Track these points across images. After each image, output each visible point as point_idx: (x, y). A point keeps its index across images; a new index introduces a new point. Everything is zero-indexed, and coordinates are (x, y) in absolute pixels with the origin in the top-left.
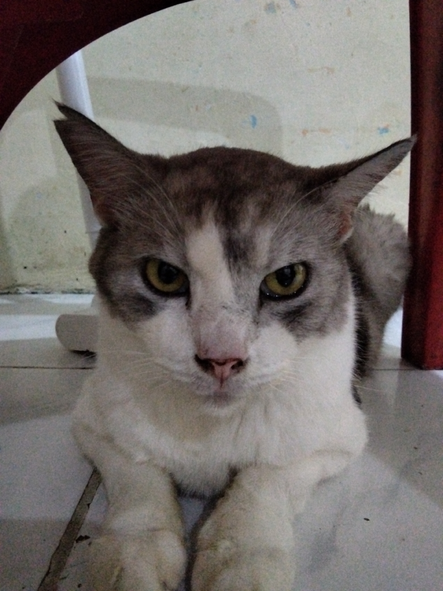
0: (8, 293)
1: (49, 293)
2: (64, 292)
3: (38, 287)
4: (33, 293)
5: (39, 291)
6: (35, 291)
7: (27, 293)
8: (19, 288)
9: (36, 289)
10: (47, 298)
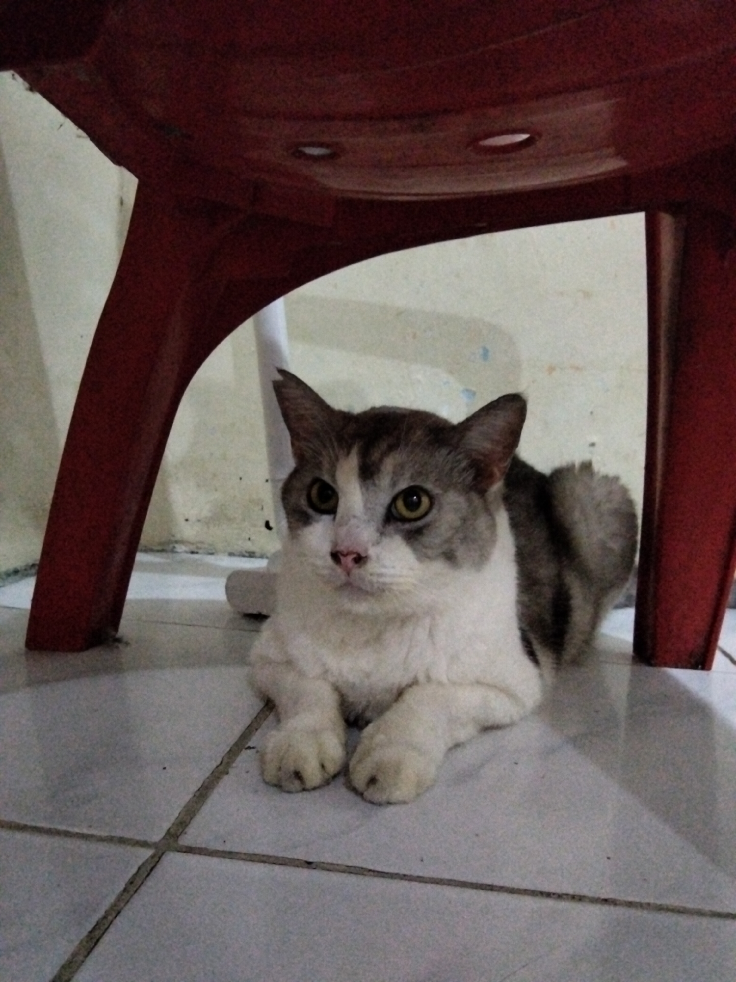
0: (163, 551)
1: (212, 554)
2: (231, 554)
3: (199, 545)
4: (193, 553)
5: (200, 551)
6: (196, 550)
7: (186, 552)
8: (176, 546)
9: (197, 548)
10: (210, 559)
